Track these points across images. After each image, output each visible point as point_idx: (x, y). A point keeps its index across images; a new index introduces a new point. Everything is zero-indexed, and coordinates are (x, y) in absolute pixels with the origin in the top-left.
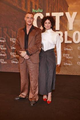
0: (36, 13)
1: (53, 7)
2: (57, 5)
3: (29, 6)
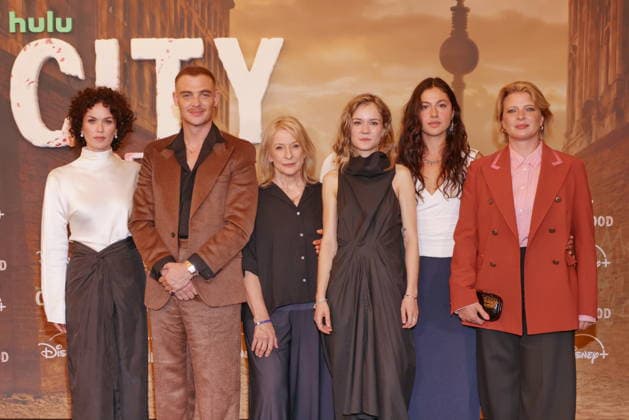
0: (30, 37)
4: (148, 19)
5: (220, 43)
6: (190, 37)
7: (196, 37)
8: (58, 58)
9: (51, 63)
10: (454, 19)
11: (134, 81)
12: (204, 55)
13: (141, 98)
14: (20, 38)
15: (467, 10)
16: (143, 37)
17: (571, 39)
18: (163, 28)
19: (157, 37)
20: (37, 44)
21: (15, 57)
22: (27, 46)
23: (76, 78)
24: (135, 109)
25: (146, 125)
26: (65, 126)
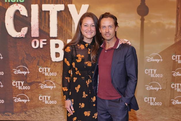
5: (69, 6)
6: (60, 4)
7: (62, 4)
8: (20, 10)
9: (17, 12)
11: (43, 17)
12: (65, 9)
13: (45, 22)
14: (8, 4)
16: (46, 4)
18: (52, 1)
19: (50, 4)
20: (13, 6)
21: (7, 10)
22: (10, 6)
23: (25, 16)
24: (43, 25)
25: (47, 31)
26: (22, 31)
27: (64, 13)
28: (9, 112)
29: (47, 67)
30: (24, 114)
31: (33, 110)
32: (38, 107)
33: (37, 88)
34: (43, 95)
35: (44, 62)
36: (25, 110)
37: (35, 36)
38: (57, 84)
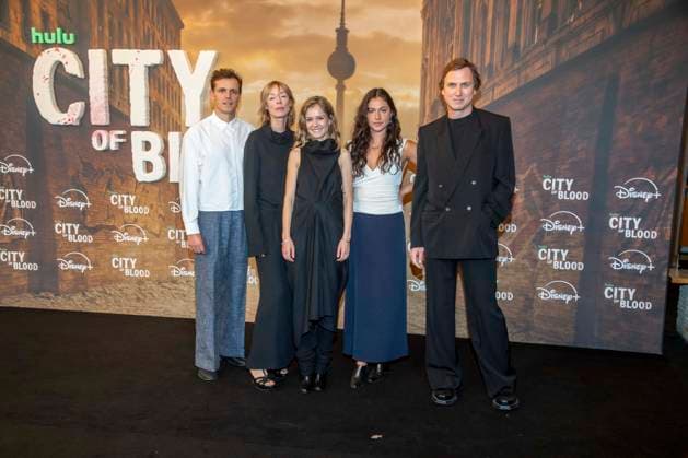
0: (46, 46)
1: (120, 24)
2: (135, 16)
3: (15, 13)
4: (125, 36)
5: (172, 54)
6: (154, 49)
7: (158, 49)
8: (64, 62)
9: (59, 66)
10: (338, 38)
11: (117, 80)
12: (163, 62)
13: (122, 93)
14: (39, 47)
15: (347, 31)
16: (122, 48)
17: (424, 54)
18: (136, 42)
19: (132, 49)
20: (49, 52)
21: (35, 60)
22: (43, 53)
23: (75, 76)
24: (118, 99)
25: (125, 111)
26: (69, 111)
27: (163, 71)
28: (50, 291)
29: (128, 194)
30: (80, 296)
31: (100, 289)
32: (111, 282)
33: (107, 239)
34: (121, 255)
35: (123, 182)
36: (82, 287)
37: (98, 123)
38: (151, 232)
